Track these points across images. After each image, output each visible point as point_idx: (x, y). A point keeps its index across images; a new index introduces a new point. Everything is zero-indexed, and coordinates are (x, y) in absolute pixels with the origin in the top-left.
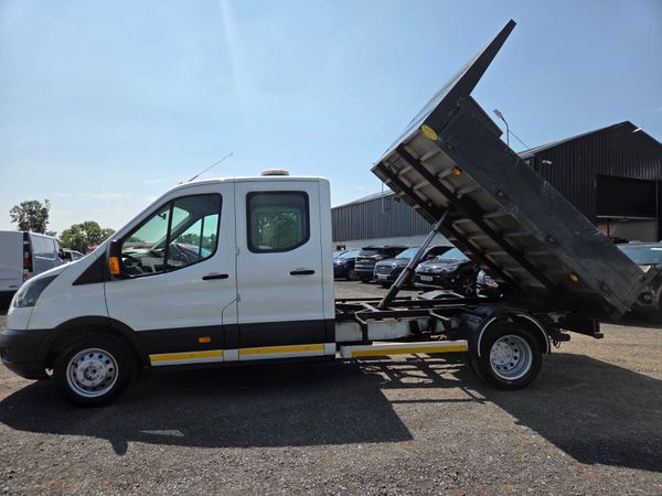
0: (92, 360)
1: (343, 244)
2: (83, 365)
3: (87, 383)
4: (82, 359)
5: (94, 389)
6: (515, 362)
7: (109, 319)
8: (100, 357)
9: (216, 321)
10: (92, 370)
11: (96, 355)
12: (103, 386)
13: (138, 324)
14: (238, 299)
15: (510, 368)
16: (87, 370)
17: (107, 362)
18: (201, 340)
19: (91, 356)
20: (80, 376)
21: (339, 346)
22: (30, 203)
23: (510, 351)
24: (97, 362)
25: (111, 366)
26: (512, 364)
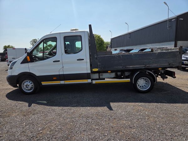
0: (27, 83)
1: (116, 48)
2: (25, 84)
3: (27, 89)
4: (25, 83)
5: (29, 90)
6: (146, 85)
7: (30, 73)
8: (29, 82)
9: (58, 73)
10: (28, 85)
11: (28, 82)
12: (31, 89)
13: (37, 74)
14: (63, 67)
15: (144, 87)
16: (26, 85)
17: (31, 83)
18: (54, 78)
19: (27, 82)
20: (25, 87)
21: (92, 80)
22: (34, 40)
23: (144, 82)
24: (29, 84)
25: (32, 84)
26: (145, 86)
